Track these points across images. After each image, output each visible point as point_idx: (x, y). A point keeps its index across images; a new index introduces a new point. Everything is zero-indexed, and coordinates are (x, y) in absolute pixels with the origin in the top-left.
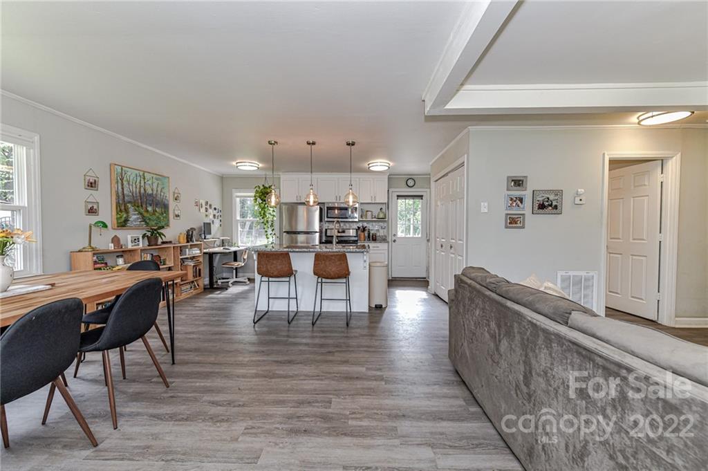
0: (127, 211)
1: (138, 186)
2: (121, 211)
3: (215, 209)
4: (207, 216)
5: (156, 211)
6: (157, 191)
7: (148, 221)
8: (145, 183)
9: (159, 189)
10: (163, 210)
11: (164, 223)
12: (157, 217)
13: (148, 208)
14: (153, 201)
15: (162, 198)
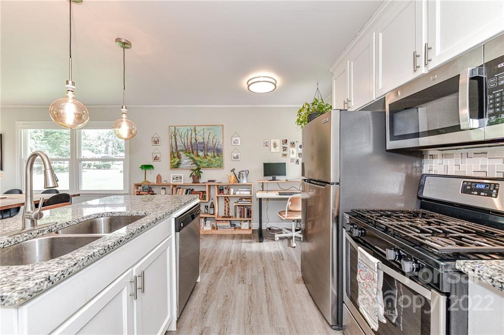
0: (179, 157)
1: (189, 138)
2: (174, 157)
3: (301, 147)
4: (284, 155)
5: (207, 155)
6: (209, 139)
7: (199, 164)
8: (196, 134)
9: (211, 138)
10: (216, 154)
11: (217, 165)
12: (209, 160)
13: (199, 154)
14: (204, 147)
15: (214, 144)
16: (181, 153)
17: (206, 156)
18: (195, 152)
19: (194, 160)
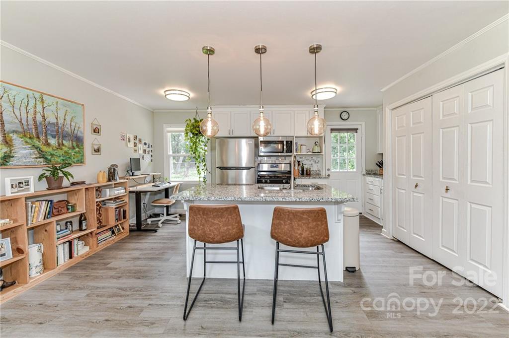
0: (9, 143)
1: (31, 111)
3: (145, 144)
4: (135, 151)
5: (63, 145)
6: (65, 119)
7: (49, 157)
8: (44, 108)
9: (68, 118)
10: (75, 144)
11: (76, 159)
12: (65, 152)
13: (49, 141)
14: (57, 132)
15: (73, 129)
16: (14, 136)
17: (60, 146)
18: (42, 138)
19: (40, 152)
